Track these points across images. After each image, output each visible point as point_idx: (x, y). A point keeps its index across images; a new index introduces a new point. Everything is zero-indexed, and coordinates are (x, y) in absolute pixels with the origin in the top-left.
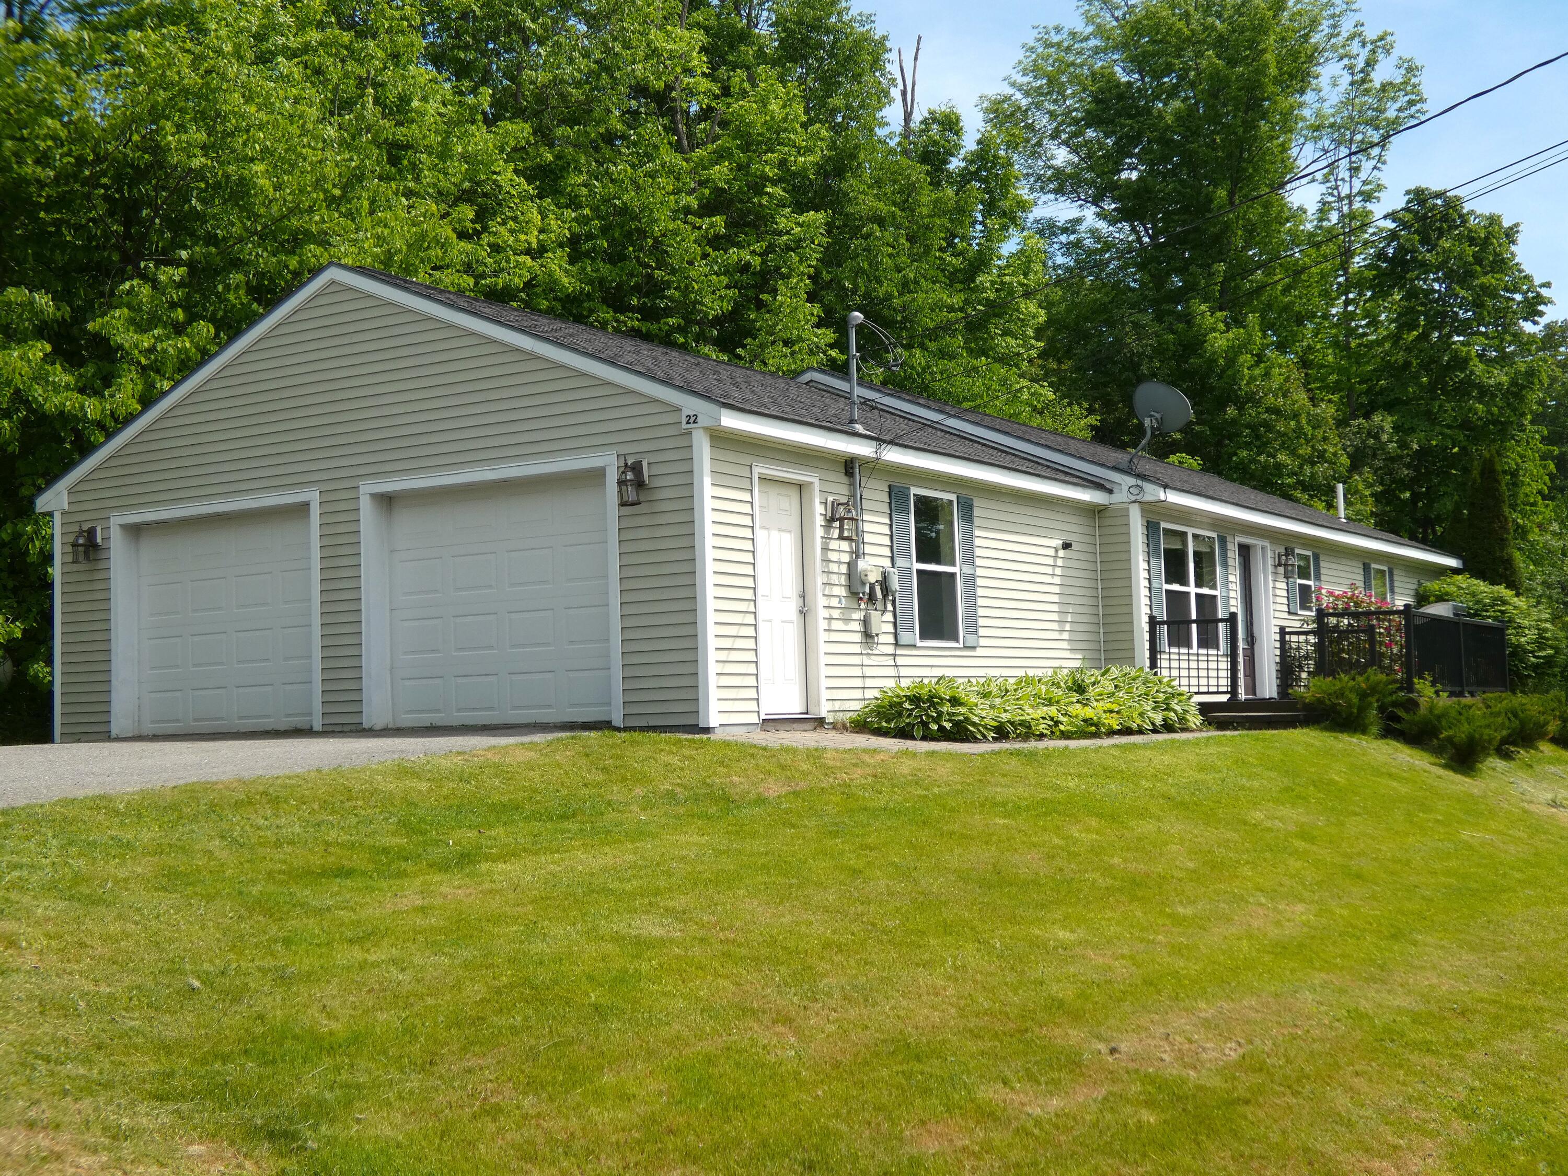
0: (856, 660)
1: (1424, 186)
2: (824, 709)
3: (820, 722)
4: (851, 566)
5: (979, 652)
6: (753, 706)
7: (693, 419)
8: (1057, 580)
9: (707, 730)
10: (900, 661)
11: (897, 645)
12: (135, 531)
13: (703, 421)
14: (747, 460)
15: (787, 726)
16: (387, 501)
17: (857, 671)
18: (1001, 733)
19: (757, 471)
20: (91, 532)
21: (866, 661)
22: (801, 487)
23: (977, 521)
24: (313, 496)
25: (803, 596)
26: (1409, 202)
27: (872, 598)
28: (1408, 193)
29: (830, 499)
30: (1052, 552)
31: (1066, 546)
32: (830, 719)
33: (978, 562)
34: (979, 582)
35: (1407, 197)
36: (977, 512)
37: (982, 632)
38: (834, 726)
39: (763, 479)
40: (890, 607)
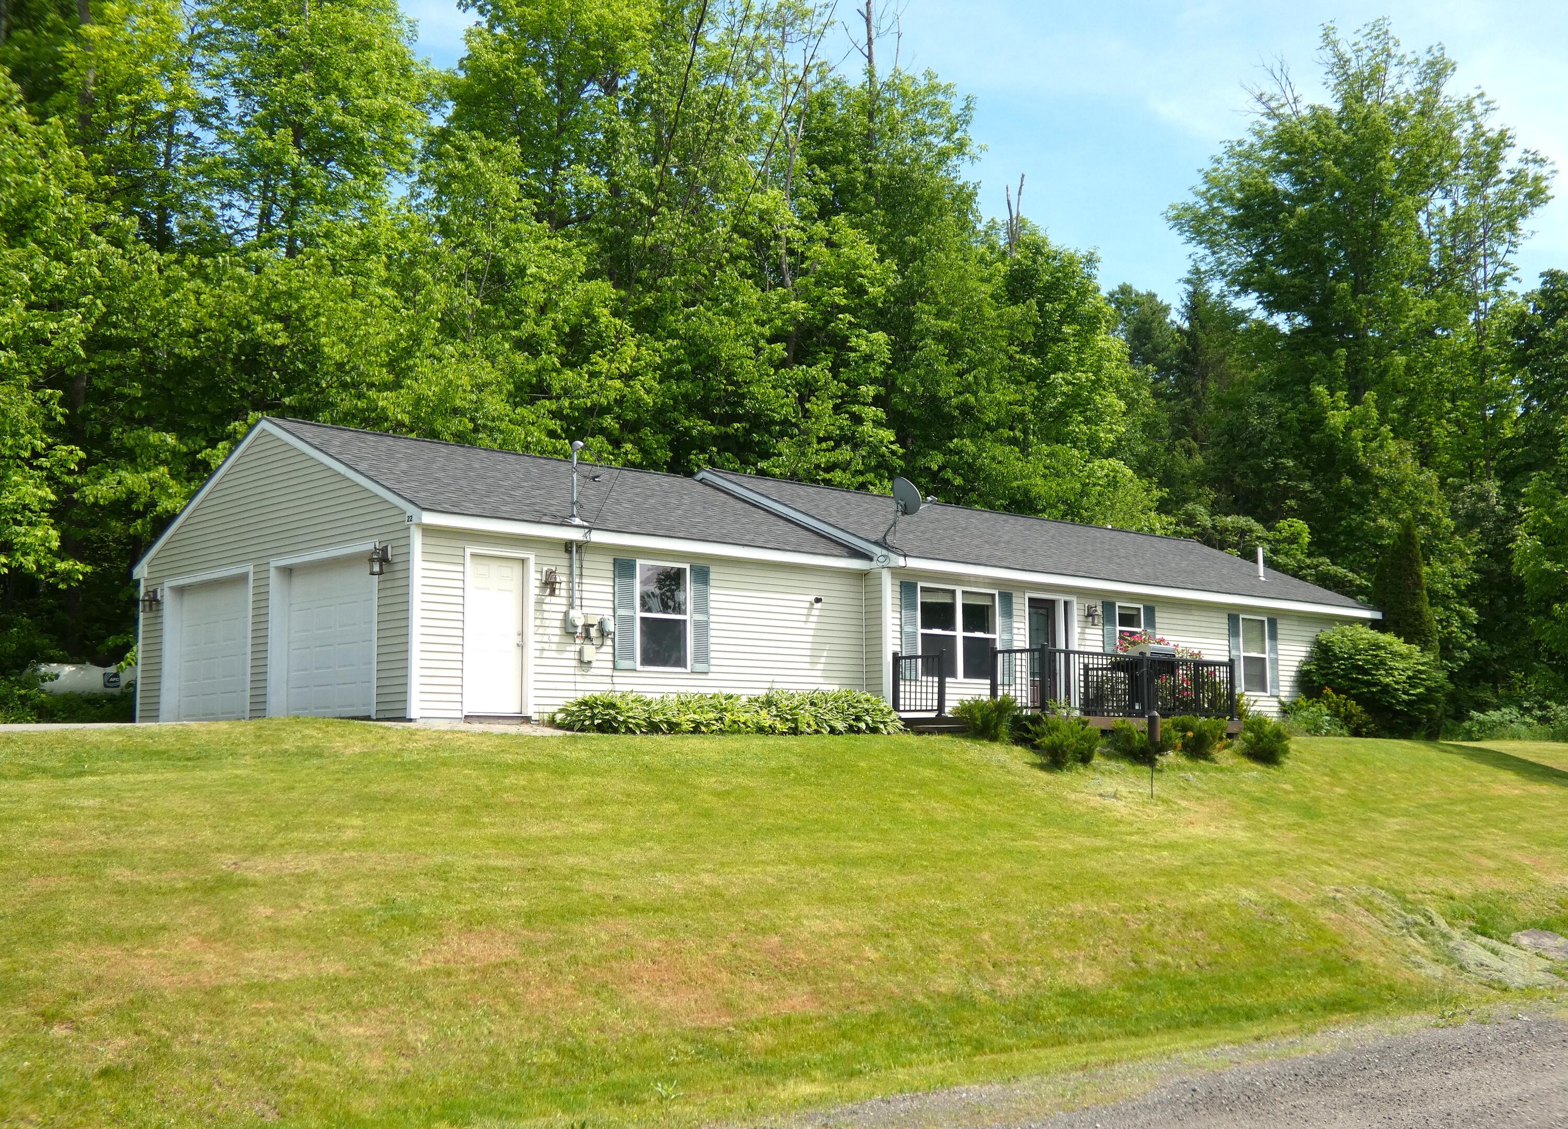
0: (572, 678)
1: (1556, 268)
2: (530, 712)
3: (527, 720)
4: (566, 614)
5: (710, 676)
6: (458, 706)
7: (410, 519)
8: (813, 626)
9: (410, 720)
10: (616, 680)
11: (614, 668)
12: (180, 590)
13: (415, 520)
14: (460, 544)
15: (492, 721)
16: (288, 572)
17: (572, 686)
18: (654, 728)
19: (469, 551)
20: (155, 592)
21: (579, 679)
22: (523, 561)
23: (712, 583)
24: (250, 568)
25: (522, 634)
26: (1544, 283)
27: (588, 637)
28: (1542, 275)
29: (545, 569)
30: (807, 605)
31: (818, 600)
32: (535, 717)
33: (712, 612)
34: (712, 626)
35: (1542, 279)
36: (712, 576)
37: (712, 662)
38: (541, 723)
39: (473, 555)
40: (609, 642)
